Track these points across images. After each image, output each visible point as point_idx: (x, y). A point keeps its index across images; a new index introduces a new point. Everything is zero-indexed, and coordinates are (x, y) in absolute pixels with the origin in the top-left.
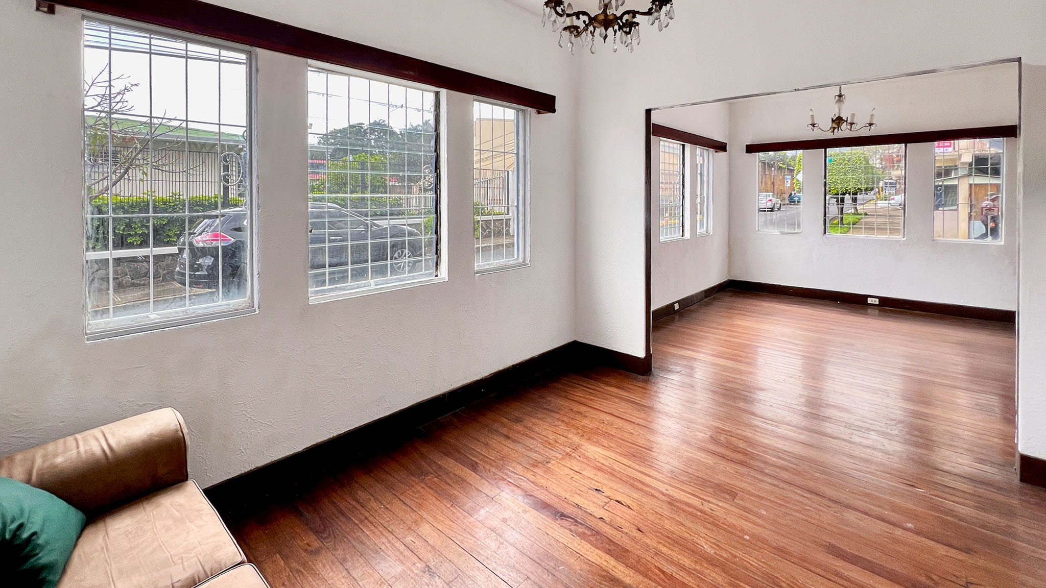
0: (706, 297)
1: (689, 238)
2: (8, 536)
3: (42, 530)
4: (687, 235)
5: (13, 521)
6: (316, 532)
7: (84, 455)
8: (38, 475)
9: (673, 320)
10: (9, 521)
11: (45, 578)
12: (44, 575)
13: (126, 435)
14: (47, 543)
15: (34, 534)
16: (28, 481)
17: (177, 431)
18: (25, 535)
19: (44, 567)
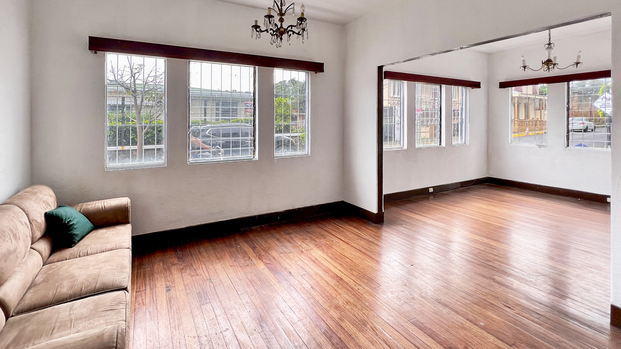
0: (461, 187)
1: (444, 146)
2: (66, 222)
3: (76, 224)
4: (443, 144)
5: (68, 219)
6: (178, 258)
7: (96, 207)
8: (83, 210)
9: (428, 199)
10: (67, 218)
11: (74, 238)
12: (74, 237)
13: (110, 203)
14: (77, 228)
15: (73, 224)
16: (80, 212)
17: (126, 204)
18: (71, 224)
19: (74, 234)
